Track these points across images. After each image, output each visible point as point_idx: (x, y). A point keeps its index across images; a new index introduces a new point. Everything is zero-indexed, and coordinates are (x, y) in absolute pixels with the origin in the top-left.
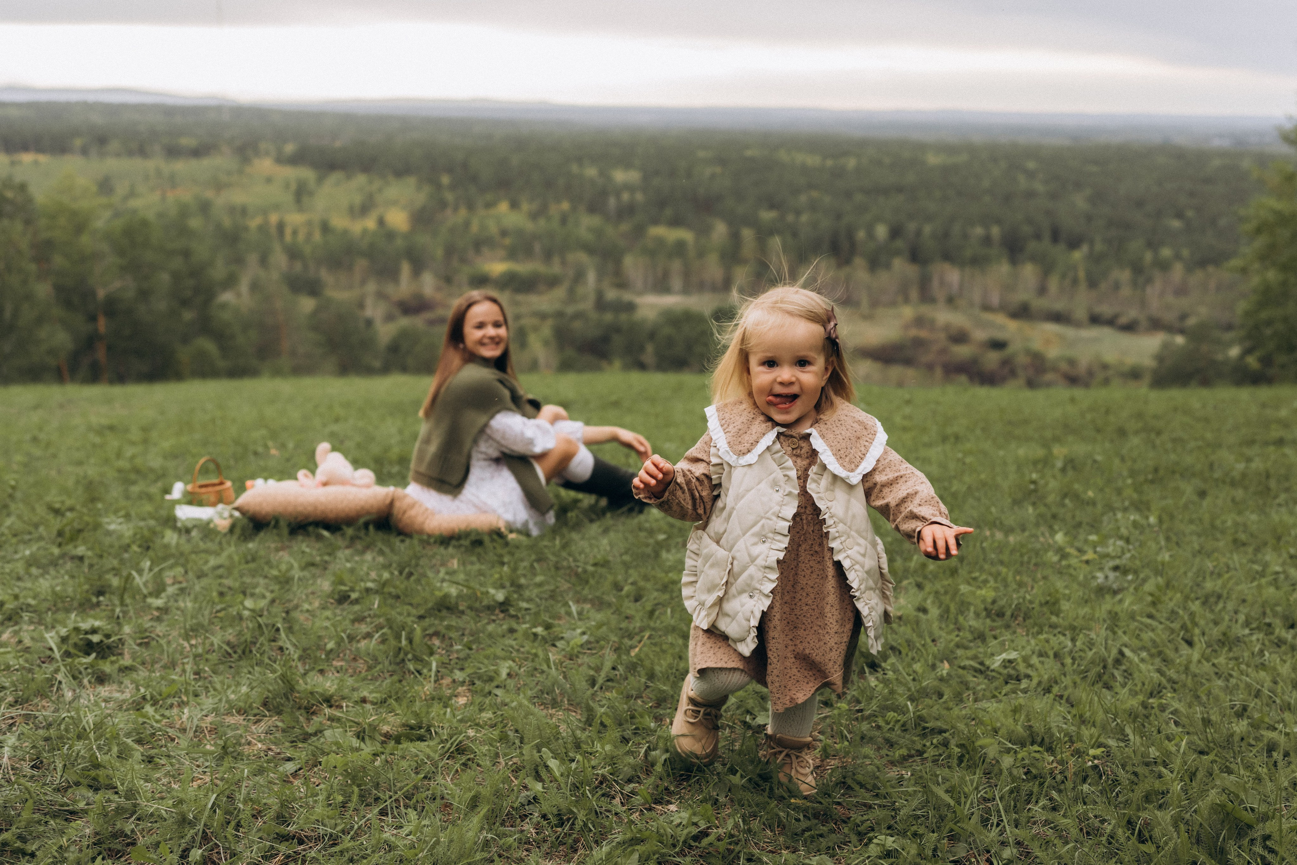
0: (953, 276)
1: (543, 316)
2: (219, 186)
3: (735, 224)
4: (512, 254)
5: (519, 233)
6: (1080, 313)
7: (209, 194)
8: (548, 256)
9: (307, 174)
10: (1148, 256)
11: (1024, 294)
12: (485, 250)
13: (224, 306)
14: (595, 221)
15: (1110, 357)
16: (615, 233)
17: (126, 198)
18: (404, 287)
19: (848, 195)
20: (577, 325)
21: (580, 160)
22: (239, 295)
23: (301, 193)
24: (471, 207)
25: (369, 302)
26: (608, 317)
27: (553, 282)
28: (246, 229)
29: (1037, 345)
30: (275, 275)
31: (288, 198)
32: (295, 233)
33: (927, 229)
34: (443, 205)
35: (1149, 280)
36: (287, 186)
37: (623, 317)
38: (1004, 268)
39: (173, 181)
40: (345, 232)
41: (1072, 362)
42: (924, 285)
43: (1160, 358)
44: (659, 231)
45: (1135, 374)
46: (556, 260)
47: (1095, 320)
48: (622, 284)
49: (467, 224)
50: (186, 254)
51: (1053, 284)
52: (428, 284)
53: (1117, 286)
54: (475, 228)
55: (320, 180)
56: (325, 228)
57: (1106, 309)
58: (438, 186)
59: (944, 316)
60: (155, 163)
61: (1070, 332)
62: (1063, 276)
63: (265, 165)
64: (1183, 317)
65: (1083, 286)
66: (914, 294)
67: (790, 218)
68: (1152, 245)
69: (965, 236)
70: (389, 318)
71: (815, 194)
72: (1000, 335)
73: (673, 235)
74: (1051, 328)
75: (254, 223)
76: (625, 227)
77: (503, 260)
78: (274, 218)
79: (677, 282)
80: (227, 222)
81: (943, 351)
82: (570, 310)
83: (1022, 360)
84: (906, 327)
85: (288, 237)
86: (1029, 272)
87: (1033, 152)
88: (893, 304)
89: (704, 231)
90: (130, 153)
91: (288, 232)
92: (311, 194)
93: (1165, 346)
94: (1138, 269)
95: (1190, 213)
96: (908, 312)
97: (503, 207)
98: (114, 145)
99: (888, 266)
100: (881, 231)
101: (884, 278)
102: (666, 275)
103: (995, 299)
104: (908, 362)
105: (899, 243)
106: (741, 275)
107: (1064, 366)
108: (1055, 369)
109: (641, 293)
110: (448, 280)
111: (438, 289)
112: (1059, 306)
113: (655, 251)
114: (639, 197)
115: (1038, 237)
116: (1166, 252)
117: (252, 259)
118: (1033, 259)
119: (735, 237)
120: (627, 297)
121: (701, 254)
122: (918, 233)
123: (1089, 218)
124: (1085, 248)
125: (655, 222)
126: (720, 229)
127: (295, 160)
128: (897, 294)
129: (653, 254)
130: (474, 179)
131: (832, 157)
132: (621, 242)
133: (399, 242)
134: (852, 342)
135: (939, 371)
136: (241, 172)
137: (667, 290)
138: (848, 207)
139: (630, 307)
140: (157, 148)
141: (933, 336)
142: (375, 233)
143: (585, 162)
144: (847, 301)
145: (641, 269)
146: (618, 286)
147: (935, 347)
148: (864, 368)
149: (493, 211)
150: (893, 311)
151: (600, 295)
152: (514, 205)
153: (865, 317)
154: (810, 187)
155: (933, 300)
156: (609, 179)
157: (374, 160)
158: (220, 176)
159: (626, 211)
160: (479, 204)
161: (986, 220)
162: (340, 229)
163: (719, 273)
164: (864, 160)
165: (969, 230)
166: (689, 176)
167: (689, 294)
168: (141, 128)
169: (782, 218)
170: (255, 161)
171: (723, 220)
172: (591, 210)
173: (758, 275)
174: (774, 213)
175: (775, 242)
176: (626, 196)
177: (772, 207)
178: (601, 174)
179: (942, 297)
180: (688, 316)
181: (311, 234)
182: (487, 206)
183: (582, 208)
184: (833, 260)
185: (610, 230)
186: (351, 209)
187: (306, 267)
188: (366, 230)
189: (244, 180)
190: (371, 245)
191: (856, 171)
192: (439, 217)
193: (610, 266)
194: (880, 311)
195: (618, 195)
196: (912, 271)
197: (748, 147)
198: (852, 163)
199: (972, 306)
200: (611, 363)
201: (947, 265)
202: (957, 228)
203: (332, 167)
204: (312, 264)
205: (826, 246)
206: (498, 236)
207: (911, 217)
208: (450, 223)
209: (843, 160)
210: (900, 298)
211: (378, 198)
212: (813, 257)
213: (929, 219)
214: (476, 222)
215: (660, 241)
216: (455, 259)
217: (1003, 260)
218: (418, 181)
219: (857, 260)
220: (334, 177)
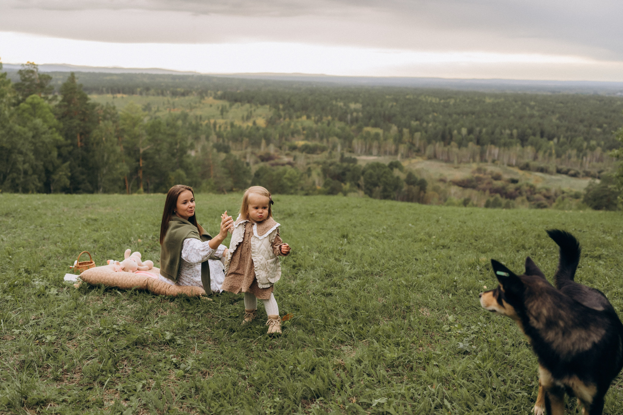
0: (495, 151)
1: (318, 163)
2: (192, 108)
3: (400, 127)
4: (307, 138)
5: (310, 129)
6: (552, 168)
7: (188, 111)
8: (321, 138)
9: (226, 103)
10: (585, 144)
11: (527, 159)
12: (296, 135)
13: (189, 157)
14: (342, 124)
15: (565, 188)
16: (350, 129)
17: (155, 112)
18: (262, 150)
19: (450, 115)
20: (331, 168)
21: (336, 99)
22: (197, 152)
23: (223, 111)
24: (291, 118)
25: (248, 156)
26: (345, 165)
27: (323, 149)
28: (201, 125)
29: (532, 182)
30: (211, 144)
31: (219, 113)
32: (220, 127)
33: (484, 130)
34: (280, 117)
35: (585, 155)
36: (218, 108)
37: (351, 165)
38: (518, 148)
39: (174, 105)
40: (240, 127)
41: (548, 190)
42: (482, 155)
43: (588, 190)
44: (368, 129)
45: (577, 196)
46: (325, 140)
47: (559, 172)
48: (352, 151)
49: (289, 125)
50: (174, 135)
51: (540, 155)
52: (272, 149)
53: (570, 157)
54: (292, 126)
55: (231, 106)
56: (232, 125)
57: (564, 167)
58: (278, 109)
59: (490, 168)
60: (168, 98)
61: (547, 177)
62: (545, 152)
63: (210, 100)
64: (600, 172)
65: (554, 157)
66: (478, 158)
67: (425, 124)
68: (586, 139)
69: (501, 133)
70: (256, 162)
71: (435, 114)
72: (515, 177)
73: (373, 131)
74: (539, 174)
75: (204, 123)
76: (354, 127)
77: (303, 140)
78: (212, 121)
79: (375, 151)
80: (194, 122)
81: (489, 183)
82: (329, 161)
83: (525, 188)
84: (473, 172)
85: (217, 129)
86: (529, 149)
87: (534, 98)
88: (468, 162)
89: (387, 129)
90: (158, 94)
91: (218, 126)
92: (227, 112)
93: (590, 184)
94: (580, 150)
95: (605, 125)
96: (475, 166)
97: (304, 118)
98: (152, 91)
99: (466, 146)
100: (464, 131)
101: (464, 151)
102: (371, 147)
103: (514, 162)
104: (474, 187)
105: (472, 136)
106: (403, 148)
107: (544, 191)
108: (540, 193)
109: (359, 155)
110: (280, 148)
111: (276, 151)
112: (542, 165)
113: (366, 137)
114: (360, 114)
115: (534, 135)
116: (593, 143)
117: (203, 137)
118: (532, 144)
119: (400, 132)
120: (353, 156)
121: (385, 139)
122: (480, 132)
123: (558, 127)
124: (555, 140)
125: (367, 125)
126: (394, 128)
127: (222, 97)
128: (470, 158)
129: (365, 138)
130: (293, 106)
131: (444, 99)
132: (352, 133)
133: (261, 131)
134: (449, 178)
135: (488, 192)
136: (200, 102)
137: (371, 154)
138: (450, 120)
139: (354, 161)
140: (168, 92)
141: (485, 177)
142: (251, 128)
143: (339, 100)
144: (448, 161)
145: (360, 145)
146: (350, 152)
147: (486, 181)
148: (454, 189)
149: (300, 120)
150: (468, 165)
151: (342, 155)
152: (308, 117)
153: (455, 168)
154: (434, 111)
155: (486, 161)
156: (348, 107)
157: (253, 98)
158: (192, 104)
159: (355, 120)
160: (294, 116)
161: (511, 127)
162: (238, 126)
163: (393, 148)
164: (458, 100)
165: (503, 131)
166: (382, 106)
167: (380, 156)
168: (163, 84)
169: (421, 125)
170: (206, 98)
171: (396, 125)
172: (341, 120)
173: (410, 149)
174: (418, 123)
175: (418, 135)
176: (355, 114)
177: (417, 120)
178: (345, 105)
179: (490, 160)
180: (378, 166)
181: (227, 128)
182: (298, 117)
183: (336, 119)
184: (442, 143)
185: (348, 128)
186: (243, 118)
187: (224, 141)
188: (248, 126)
189: (201, 105)
190: (250, 133)
191: (454, 105)
192: (278, 122)
193: (347, 143)
194: (462, 165)
195: (352, 114)
196: (477, 148)
197: (407, 94)
198: (452, 102)
199: (503, 164)
200: (345, 184)
201: (493, 146)
202: (497, 130)
203: (236, 101)
204: (226, 140)
205: (439, 137)
206: (301, 130)
207: (477, 125)
208: (282, 124)
209: (448, 100)
210: (471, 160)
211: (254, 114)
212: (434, 141)
213: (485, 126)
214: (293, 124)
215: (368, 133)
216: (284, 139)
217: (518, 144)
218: (270, 106)
219: (453, 143)
220: (236, 104)
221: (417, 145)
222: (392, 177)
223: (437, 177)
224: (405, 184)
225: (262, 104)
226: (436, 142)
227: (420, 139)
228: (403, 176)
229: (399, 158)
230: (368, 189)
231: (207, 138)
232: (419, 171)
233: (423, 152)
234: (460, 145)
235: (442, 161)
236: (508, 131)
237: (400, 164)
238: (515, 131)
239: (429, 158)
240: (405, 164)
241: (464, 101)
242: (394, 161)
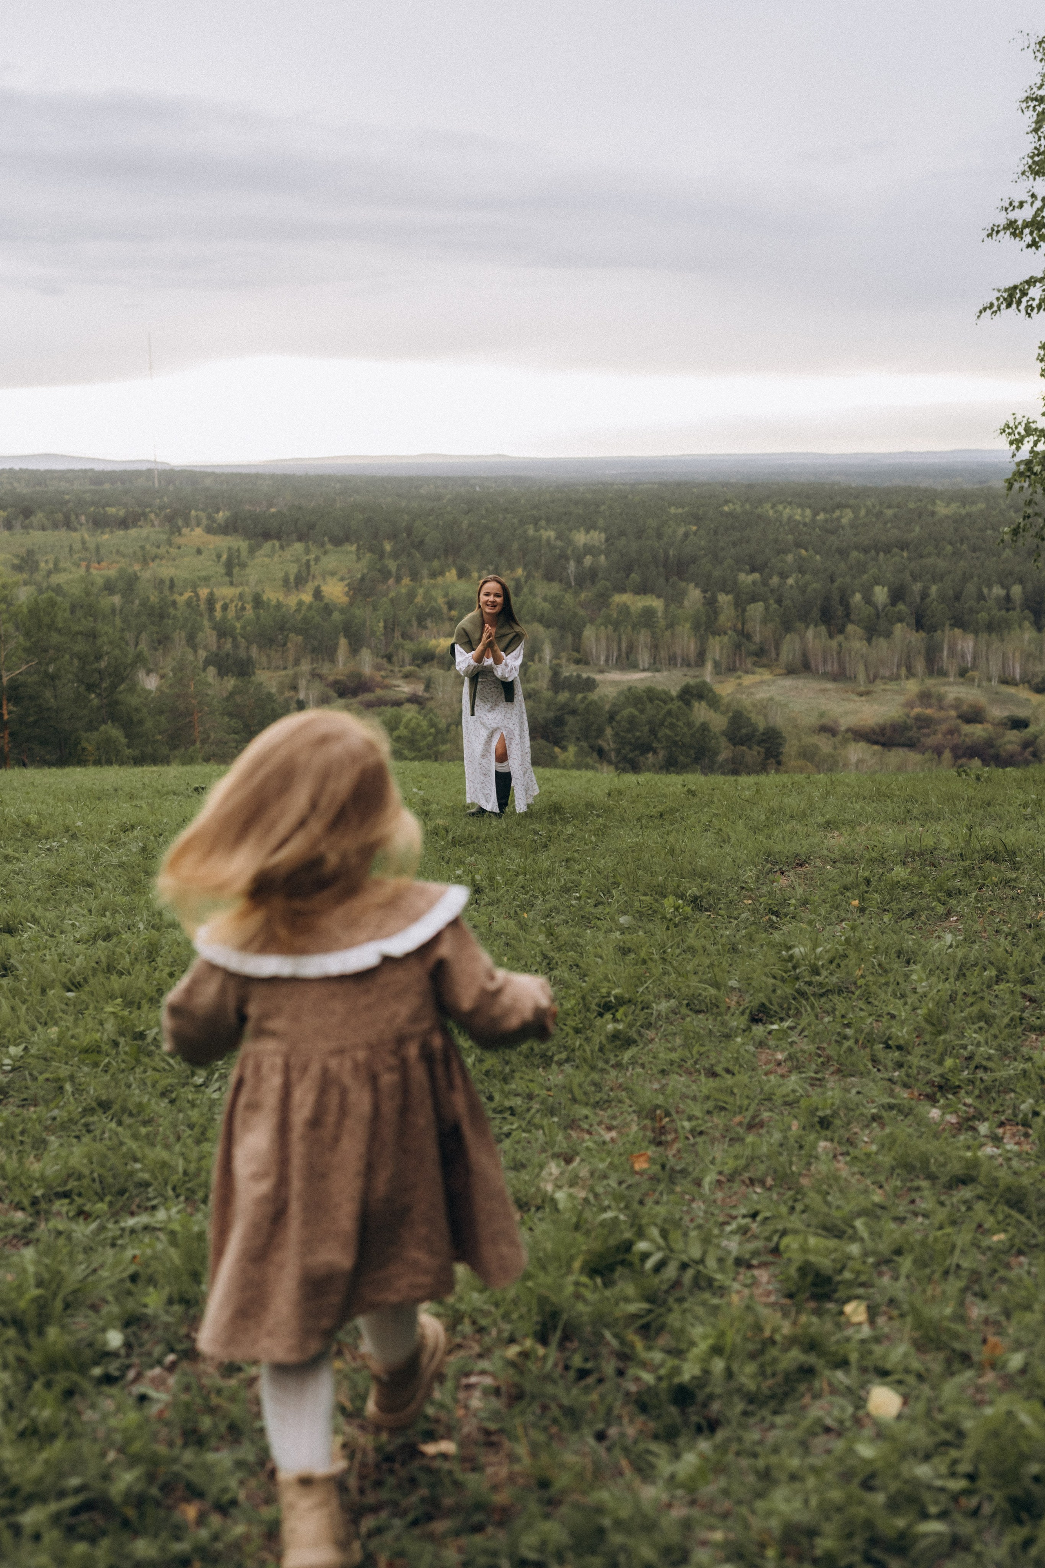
0: (967, 644)
2: (146, 559)
3: (710, 587)
7: (136, 567)
9: (241, 544)
12: (429, 623)
13: (137, 690)
14: (555, 589)
16: (577, 601)
17: (49, 573)
18: (341, 666)
19: (843, 553)
21: (536, 521)
22: (162, 677)
23: (232, 565)
24: (415, 576)
25: (302, 683)
26: (564, 696)
28: (174, 603)
30: (202, 654)
31: (220, 569)
32: (225, 608)
33: (934, 589)
34: (385, 574)
36: (219, 557)
37: (580, 696)
38: (1027, 634)
39: (98, 554)
40: (279, 605)
42: (931, 656)
44: (625, 598)
48: (582, 660)
49: (412, 595)
50: (92, 635)
52: (367, 664)
54: (419, 599)
55: (252, 550)
56: (258, 602)
58: (382, 555)
59: (955, 691)
60: (84, 534)
63: (196, 535)
66: (920, 666)
69: (981, 597)
71: (803, 552)
72: (1021, 713)
73: (637, 603)
75: (183, 598)
76: (585, 595)
78: (204, 592)
79: (644, 657)
80: (154, 598)
81: (952, 732)
84: (910, 705)
85: (218, 614)
88: (896, 678)
89: (675, 598)
90: (56, 526)
91: (218, 606)
92: (243, 566)
96: (912, 687)
97: (451, 575)
98: (39, 518)
99: (888, 634)
100: (881, 594)
101: (883, 647)
102: (631, 648)
103: (1017, 672)
104: (911, 745)
105: (901, 607)
106: (717, 647)
109: (601, 671)
110: (389, 658)
111: (378, 668)
113: (620, 621)
114: (603, 560)
117: (179, 637)
119: (711, 603)
120: (587, 673)
121: (671, 626)
122: (924, 595)
125: (622, 590)
126: (694, 595)
127: (227, 529)
128: (899, 667)
129: (617, 625)
130: (420, 545)
131: (824, 510)
132: (582, 612)
133: (336, 616)
134: (844, 723)
135: (947, 754)
136: (170, 543)
137: (634, 666)
138: (842, 566)
139: (590, 685)
140: (83, 519)
141: (942, 714)
142: (310, 607)
143: (543, 523)
144: (841, 676)
145: (604, 644)
146: (578, 662)
147: (944, 727)
148: (856, 752)
149: (440, 579)
150: (893, 686)
151: (556, 673)
152: (463, 573)
153: (861, 695)
154: (798, 545)
155: (943, 673)
156: (570, 542)
157: (311, 527)
158: (148, 547)
159: (588, 577)
160: (425, 572)
161: (1005, 580)
162: (274, 603)
163: (692, 646)
164: (863, 512)
165: (985, 590)
166: (660, 536)
167: (658, 671)
168: (67, 497)
169: (765, 583)
170: (185, 531)
171: (696, 585)
172: (549, 577)
173: (738, 647)
174: (756, 576)
175: (756, 610)
176: (588, 560)
177: (753, 570)
178: (559, 537)
179: (953, 669)
180: (652, 695)
181: (243, 608)
182: (434, 575)
183: (538, 574)
184: (823, 629)
185: (569, 598)
186: (286, 581)
187: (236, 646)
188: (300, 603)
189: (173, 551)
190: (305, 620)
191: (852, 525)
192: (382, 587)
193: (569, 639)
194: (879, 686)
195: (579, 561)
196: (916, 638)
197: (727, 502)
198: (847, 517)
199: (989, 680)
200: (564, 749)
201: (957, 631)
202: (971, 588)
203: (267, 536)
204: (243, 642)
205: (815, 613)
206: (445, 608)
207: (915, 578)
208: (392, 594)
209: (837, 513)
210: (903, 671)
211: (313, 569)
212: (800, 625)
213: (937, 578)
214: (421, 591)
215: (624, 610)
216: (397, 634)
217: (1027, 624)
218: (358, 549)
219: (850, 628)
220: (267, 546)
221: (757, 638)
222: (689, 725)
223: (812, 720)
224: (723, 742)
225: (338, 542)
226: (807, 627)
227: (764, 622)
228: (718, 722)
229: (708, 674)
230: (625, 759)
231: (191, 640)
232: (763, 707)
233: (773, 655)
234: (872, 632)
235: (826, 676)
236: (998, 591)
237: (711, 690)
238: (1016, 590)
239: (791, 671)
240: (725, 689)
241: (880, 514)
242: (692, 682)
